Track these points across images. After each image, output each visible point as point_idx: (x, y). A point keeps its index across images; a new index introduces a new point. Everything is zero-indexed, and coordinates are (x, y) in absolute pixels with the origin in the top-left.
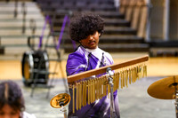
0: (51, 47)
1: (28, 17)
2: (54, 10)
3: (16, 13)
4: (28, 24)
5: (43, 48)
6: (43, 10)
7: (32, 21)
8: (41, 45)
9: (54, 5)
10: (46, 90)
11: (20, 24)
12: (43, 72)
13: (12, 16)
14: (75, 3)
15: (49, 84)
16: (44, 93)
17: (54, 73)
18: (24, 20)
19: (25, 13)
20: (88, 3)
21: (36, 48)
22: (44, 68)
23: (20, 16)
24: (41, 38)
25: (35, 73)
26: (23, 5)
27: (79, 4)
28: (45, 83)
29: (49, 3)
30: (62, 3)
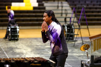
0: (76, 22)
1: (64, 8)
2: (75, 5)
3: (58, 7)
4: (64, 12)
5: (72, 23)
6: (70, 5)
7: (66, 10)
8: (71, 22)
9: (75, 3)
10: (74, 43)
11: (60, 12)
12: (72, 34)
13: (56, 8)
14: (85, 2)
15: (75, 39)
16: (72, 44)
17: (77, 35)
18: (62, 10)
19: (62, 7)
20: (91, 2)
21: (69, 23)
22: (72, 32)
23: (60, 8)
24: (71, 18)
25: (68, 35)
26: (62, 3)
27: (87, 2)
28: (73, 39)
29: (73, 2)
30: (79, 2)
